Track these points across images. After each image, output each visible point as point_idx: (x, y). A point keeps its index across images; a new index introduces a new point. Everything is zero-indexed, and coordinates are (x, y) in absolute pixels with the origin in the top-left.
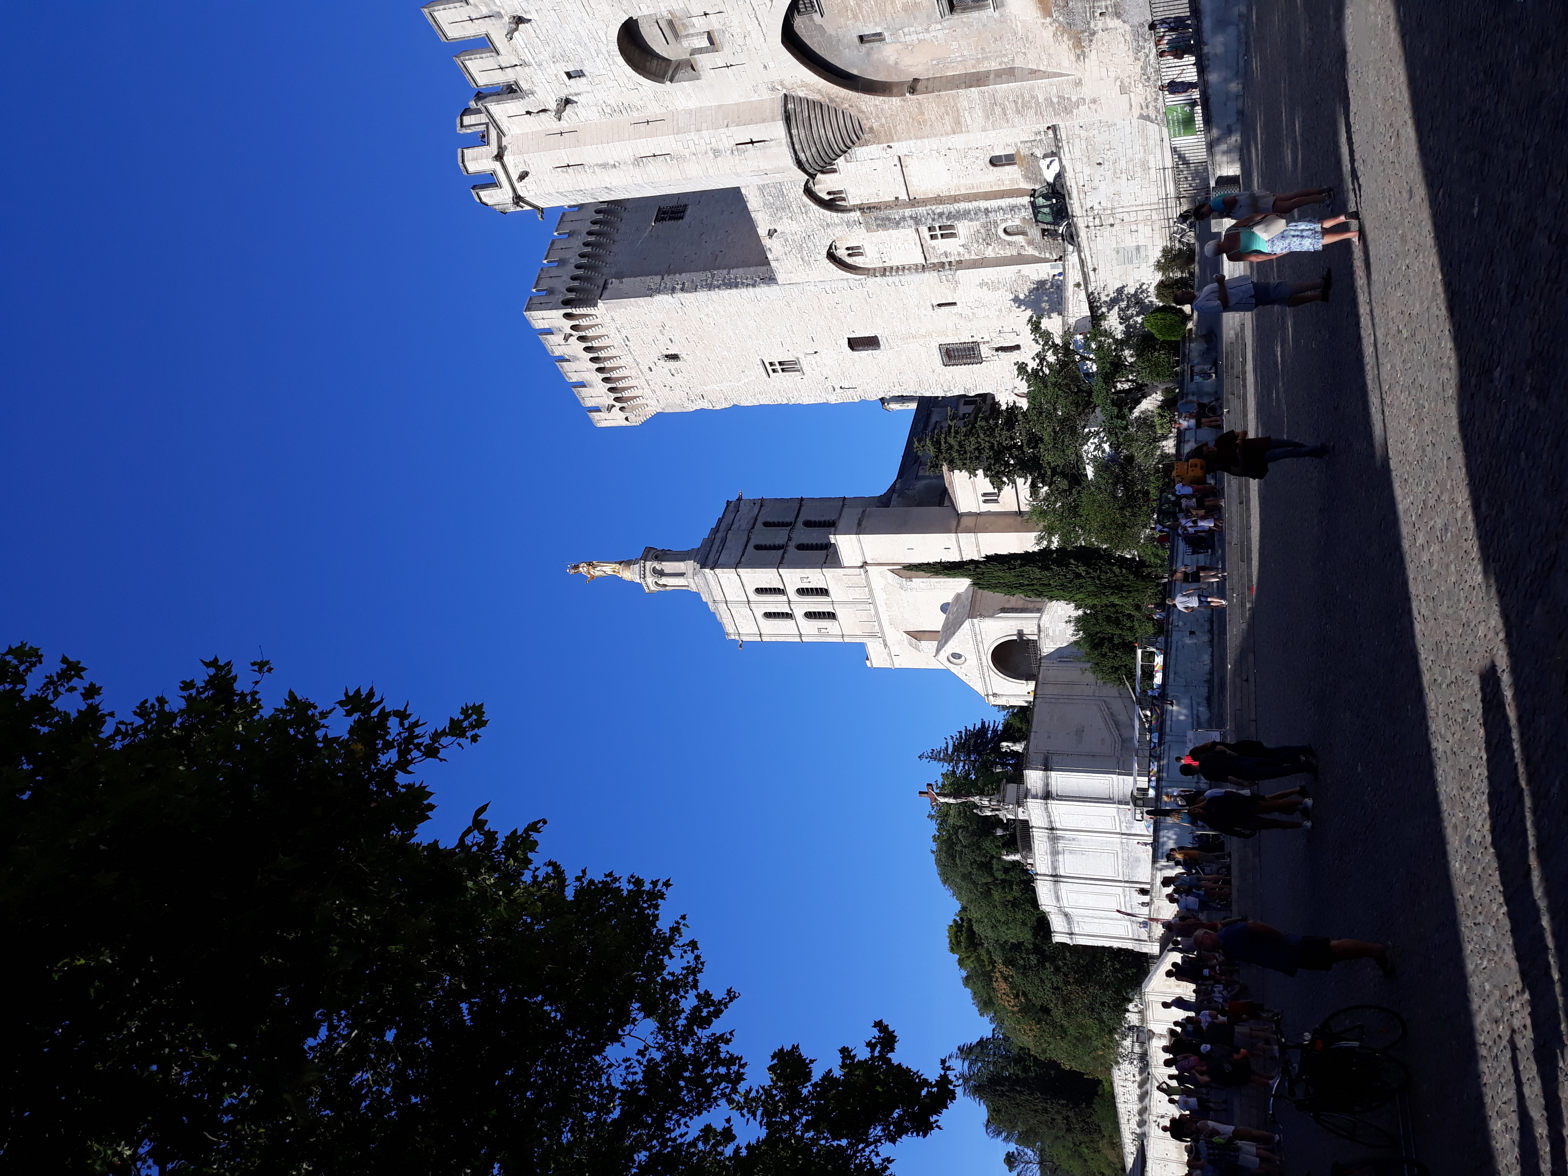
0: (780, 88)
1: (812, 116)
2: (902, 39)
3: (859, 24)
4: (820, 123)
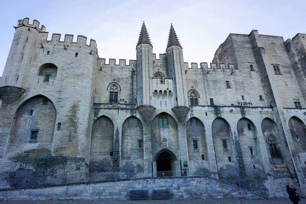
0: (28, 90)
1: (18, 94)
2: (29, 119)
3: (37, 111)
4: (15, 95)
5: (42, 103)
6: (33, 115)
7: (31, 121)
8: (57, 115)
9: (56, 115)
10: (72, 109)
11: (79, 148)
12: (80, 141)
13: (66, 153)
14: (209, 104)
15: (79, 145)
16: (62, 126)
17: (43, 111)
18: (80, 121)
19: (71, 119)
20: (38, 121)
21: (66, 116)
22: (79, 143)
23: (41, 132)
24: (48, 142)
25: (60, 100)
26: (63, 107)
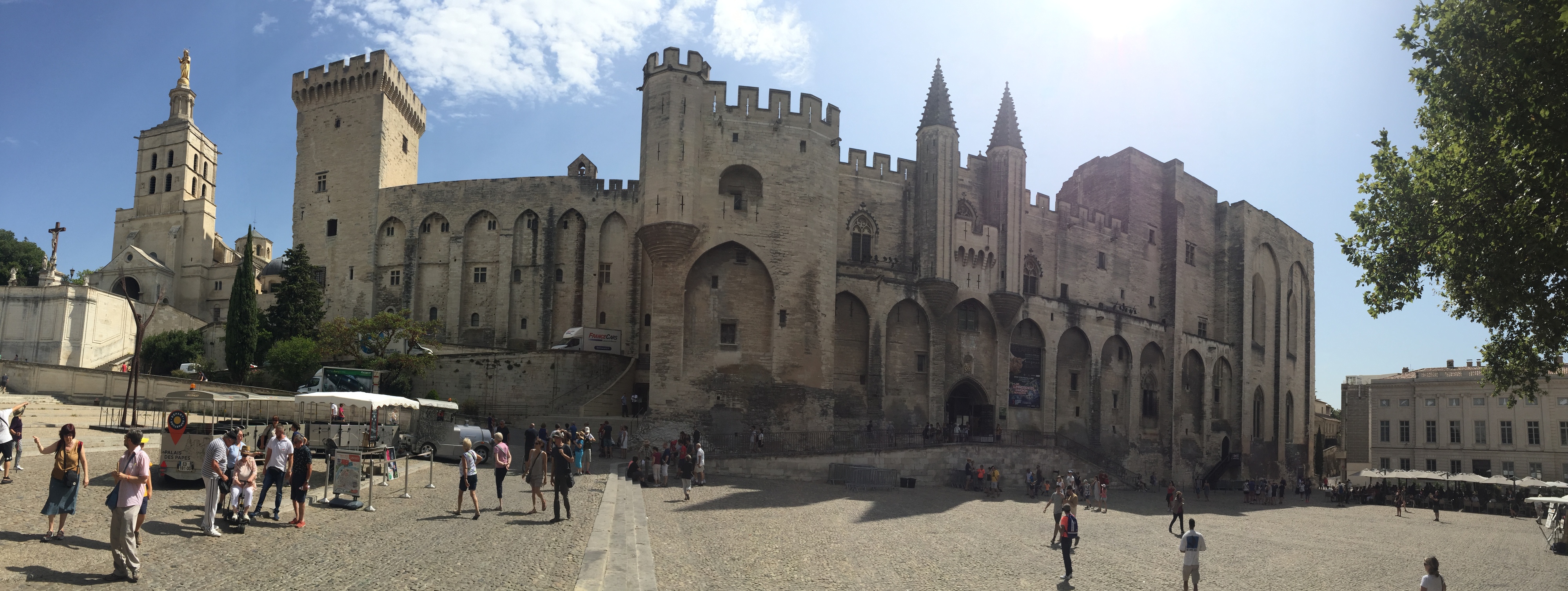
0: (705, 231)
2: (711, 296)
3: (725, 279)
5: (734, 260)
6: (720, 287)
7: (717, 300)
8: (776, 293)
9: (771, 291)
10: (807, 280)
11: (823, 368)
12: (824, 353)
13: (802, 378)
14: (1059, 295)
15: (824, 362)
16: (788, 317)
17: (739, 280)
18: (823, 311)
19: (806, 304)
20: (732, 301)
21: (796, 295)
22: (822, 357)
23: (742, 327)
24: (759, 351)
25: (779, 257)
26: (787, 274)
